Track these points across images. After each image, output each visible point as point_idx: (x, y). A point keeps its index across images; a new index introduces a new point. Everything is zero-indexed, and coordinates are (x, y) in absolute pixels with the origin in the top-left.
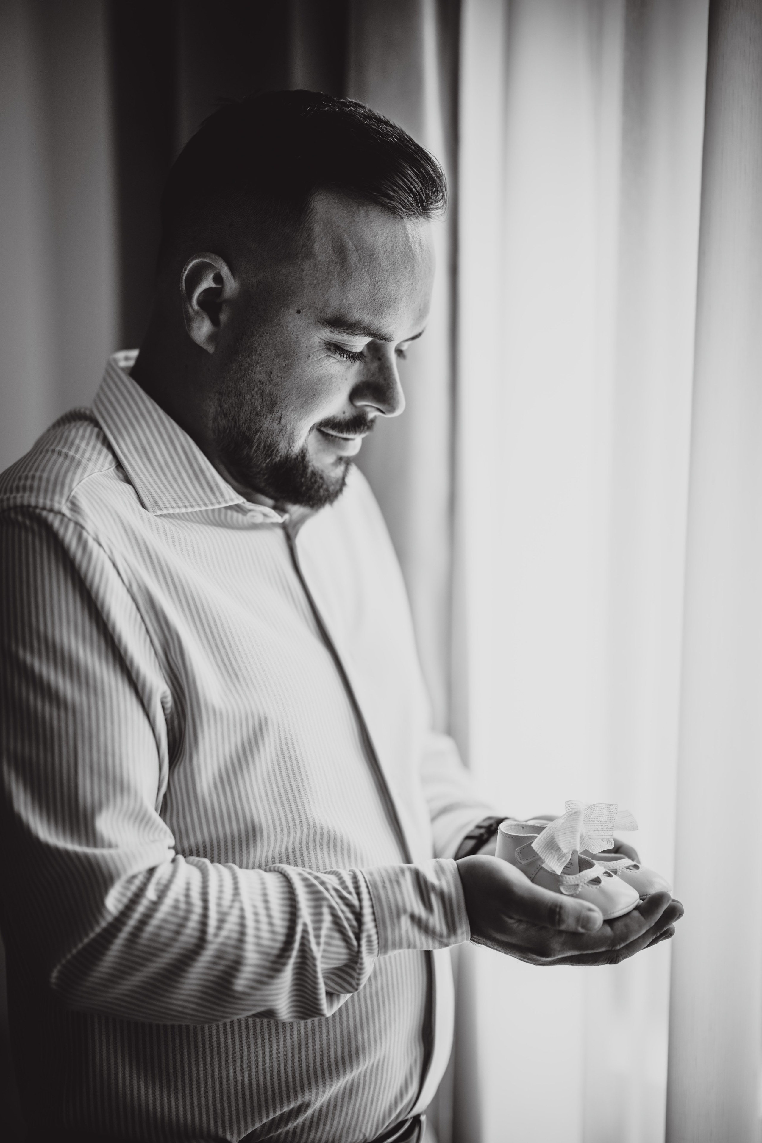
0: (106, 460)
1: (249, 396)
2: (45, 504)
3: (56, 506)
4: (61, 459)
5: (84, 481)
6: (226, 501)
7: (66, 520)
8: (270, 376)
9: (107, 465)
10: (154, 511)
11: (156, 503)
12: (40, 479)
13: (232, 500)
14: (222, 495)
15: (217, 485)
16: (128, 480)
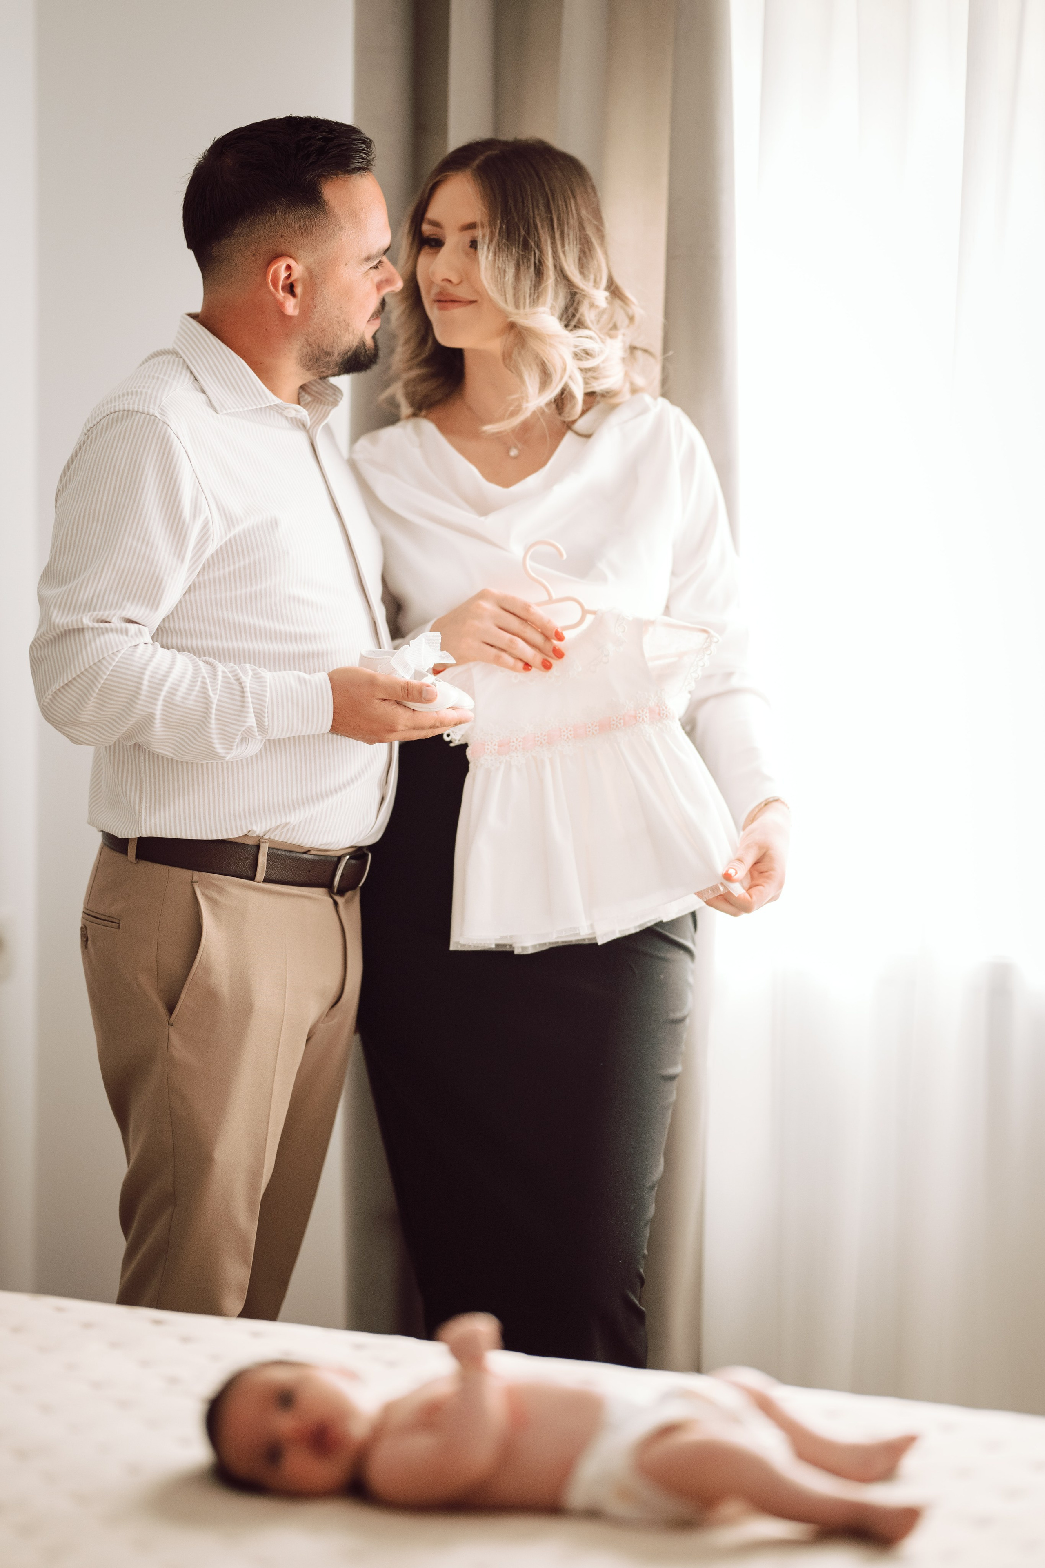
0: (186, 378)
1: (330, 329)
2: (143, 409)
3: (151, 412)
4: (155, 381)
5: (170, 395)
6: (270, 403)
7: (157, 419)
8: (340, 310)
9: (187, 380)
10: (222, 411)
11: (223, 406)
12: (146, 393)
13: (273, 401)
14: (267, 397)
15: (263, 391)
16: (204, 392)
